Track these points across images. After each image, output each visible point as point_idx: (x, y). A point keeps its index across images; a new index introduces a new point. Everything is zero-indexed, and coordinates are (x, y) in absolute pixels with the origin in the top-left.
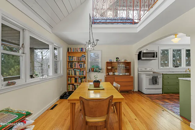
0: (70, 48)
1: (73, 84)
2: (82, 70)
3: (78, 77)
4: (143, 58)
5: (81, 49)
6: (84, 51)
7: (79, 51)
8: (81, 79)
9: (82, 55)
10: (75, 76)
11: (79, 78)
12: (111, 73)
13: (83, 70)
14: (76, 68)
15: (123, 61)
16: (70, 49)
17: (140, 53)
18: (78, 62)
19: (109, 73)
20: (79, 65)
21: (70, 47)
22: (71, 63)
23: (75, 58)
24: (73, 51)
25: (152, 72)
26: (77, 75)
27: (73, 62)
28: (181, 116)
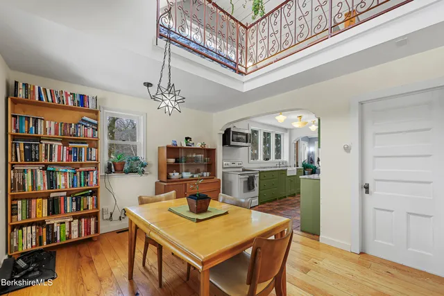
0: (26, 85)
1: (40, 224)
2: (81, 169)
3: (65, 194)
4: (232, 143)
5: (77, 99)
6: (91, 106)
7: (70, 104)
8: (77, 200)
9: (83, 120)
10: (50, 193)
11: (68, 198)
12: (175, 175)
13: (87, 169)
14: (55, 160)
15: (198, 145)
16: (20, 85)
17: (227, 131)
18: (65, 142)
19: (171, 174)
20: (70, 153)
21: (22, 78)
22: (29, 145)
23: (51, 125)
24: (40, 98)
25: (241, 170)
26: (62, 187)
27: (39, 139)
28: (302, 231)
